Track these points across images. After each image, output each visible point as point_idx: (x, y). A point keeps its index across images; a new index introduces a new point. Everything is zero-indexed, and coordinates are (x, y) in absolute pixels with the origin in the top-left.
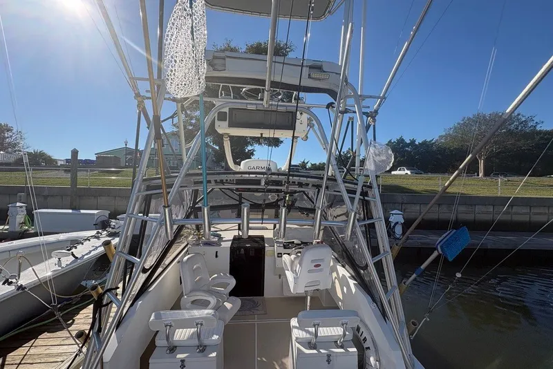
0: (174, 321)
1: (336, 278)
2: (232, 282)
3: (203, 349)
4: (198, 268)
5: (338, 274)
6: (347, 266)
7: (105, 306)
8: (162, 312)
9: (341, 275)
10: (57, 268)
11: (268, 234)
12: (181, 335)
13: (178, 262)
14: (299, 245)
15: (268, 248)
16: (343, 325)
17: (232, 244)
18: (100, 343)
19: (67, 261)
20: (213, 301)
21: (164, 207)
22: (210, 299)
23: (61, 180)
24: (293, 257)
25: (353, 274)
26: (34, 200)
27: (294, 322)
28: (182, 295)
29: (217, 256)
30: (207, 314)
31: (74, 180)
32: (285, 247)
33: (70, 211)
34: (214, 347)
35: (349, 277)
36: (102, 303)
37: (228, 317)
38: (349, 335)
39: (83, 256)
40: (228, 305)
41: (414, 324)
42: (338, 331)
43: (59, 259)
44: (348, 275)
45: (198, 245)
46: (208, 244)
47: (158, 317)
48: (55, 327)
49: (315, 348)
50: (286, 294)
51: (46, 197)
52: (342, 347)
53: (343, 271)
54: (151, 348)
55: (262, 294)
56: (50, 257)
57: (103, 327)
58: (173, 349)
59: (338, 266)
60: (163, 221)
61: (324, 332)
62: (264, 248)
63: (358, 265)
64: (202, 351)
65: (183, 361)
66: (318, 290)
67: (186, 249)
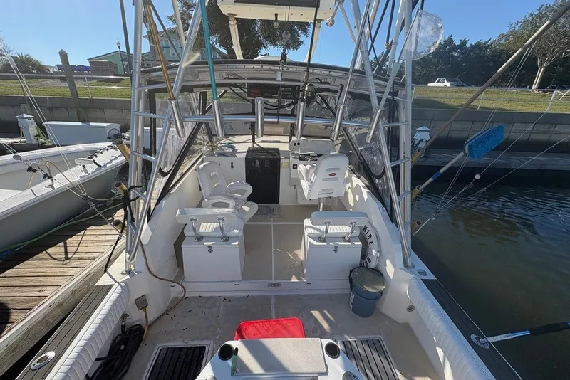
0: (197, 216)
1: (349, 188)
2: (249, 189)
3: (226, 239)
4: (215, 175)
5: (352, 184)
6: (362, 177)
7: (133, 200)
8: (185, 209)
9: (355, 185)
10: (84, 174)
11: (284, 147)
12: (206, 228)
13: (195, 170)
14: (314, 157)
15: (283, 160)
16: (352, 223)
17: (247, 155)
18: (136, 229)
19: (91, 168)
20: (232, 203)
21: (171, 100)
22: (229, 202)
23: (60, 90)
24: (308, 167)
25: (368, 184)
26: (40, 112)
27: (307, 222)
28: (203, 199)
29: (232, 167)
30: (228, 211)
31: (73, 89)
32: (300, 159)
33: (80, 124)
34: (236, 238)
35: (363, 187)
36: (129, 198)
37: (247, 218)
38: (356, 233)
39: (106, 165)
40: (246, 208)
41: (419, 223)
42: (346, 229)
43: (84, 166)
44: (361, 184)
45: (213, 155)
46: (222, 154)
47: (183, 212)
48: (99, 222)
49: (324, 241)
50: (300, 202)
51: (50, 109)
52: (348, 241)
53: (357, 182)
54: (181, 237)
55: (278, 202)
56: (75, 165)
57: (135, 217)
58: (200, 238)
59: (353, 178)
60: (171, 117)
61: (333, 229)
62: (279, 160)
63: (373, 175)
64: (227, 240)
65: (210, 247)
66: (330, 197)
67: (201, 159)
